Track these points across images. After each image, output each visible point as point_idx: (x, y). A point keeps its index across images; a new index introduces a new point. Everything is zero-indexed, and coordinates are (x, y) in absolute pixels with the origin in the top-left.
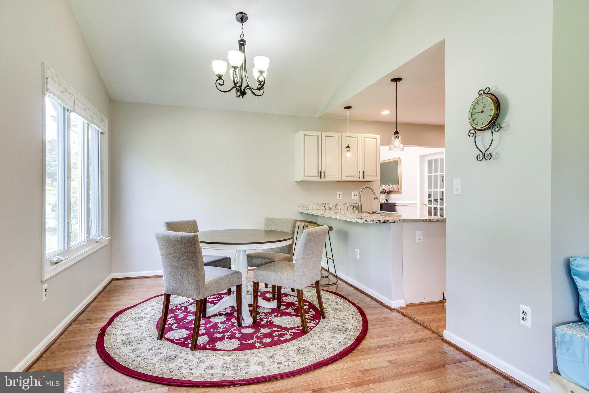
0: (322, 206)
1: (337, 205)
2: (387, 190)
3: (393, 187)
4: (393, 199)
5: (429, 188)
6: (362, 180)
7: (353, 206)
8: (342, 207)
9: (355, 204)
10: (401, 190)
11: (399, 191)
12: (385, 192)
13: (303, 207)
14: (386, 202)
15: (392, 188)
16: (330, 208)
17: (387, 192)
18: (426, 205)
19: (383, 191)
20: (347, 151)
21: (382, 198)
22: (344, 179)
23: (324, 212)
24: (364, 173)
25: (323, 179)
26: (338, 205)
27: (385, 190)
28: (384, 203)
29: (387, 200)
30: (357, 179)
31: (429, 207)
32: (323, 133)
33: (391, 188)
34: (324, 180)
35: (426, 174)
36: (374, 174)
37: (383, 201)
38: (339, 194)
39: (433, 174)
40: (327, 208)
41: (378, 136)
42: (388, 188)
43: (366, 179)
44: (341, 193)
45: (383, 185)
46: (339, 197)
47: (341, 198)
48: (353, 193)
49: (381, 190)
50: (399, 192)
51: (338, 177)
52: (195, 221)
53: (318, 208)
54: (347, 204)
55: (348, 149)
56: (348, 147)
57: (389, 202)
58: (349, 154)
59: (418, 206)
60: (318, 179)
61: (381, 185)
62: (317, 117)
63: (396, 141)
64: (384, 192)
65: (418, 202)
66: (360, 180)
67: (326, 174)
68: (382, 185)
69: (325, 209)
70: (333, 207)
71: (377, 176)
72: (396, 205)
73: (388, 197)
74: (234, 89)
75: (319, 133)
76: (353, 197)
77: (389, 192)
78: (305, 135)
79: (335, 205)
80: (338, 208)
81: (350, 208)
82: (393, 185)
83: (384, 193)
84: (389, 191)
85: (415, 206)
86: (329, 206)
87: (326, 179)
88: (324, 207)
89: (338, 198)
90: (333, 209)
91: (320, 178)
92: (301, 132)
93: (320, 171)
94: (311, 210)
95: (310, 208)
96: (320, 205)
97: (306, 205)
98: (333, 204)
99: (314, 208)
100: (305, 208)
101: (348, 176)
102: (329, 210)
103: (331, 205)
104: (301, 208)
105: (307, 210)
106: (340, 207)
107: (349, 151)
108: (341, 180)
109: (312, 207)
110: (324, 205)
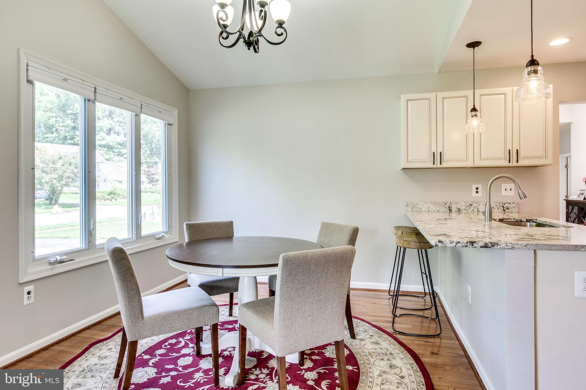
0: (445, 205)
1: (471, 205)
6: (514, 163)
7: (504, 207)
8: (481, 208)
9: (507, 205)
16: (459, 210)
20: (471, 117)
22: (478, 163)
23: (448, 214)
24: (517, 152)
25: (439, 166)
26: (474, 205)
30: (504, 163)
32: (438, 94)
34: (441, 166)
36: (541, 153)
38: (477, 189)
40: (454, 208)
43: (522, 163)
44: (480, 186)
46: (477, 192)
47: (480, 194)
48: (503, 186)
51: (467, 160)
52: (231, 223)
53: (438, 209)
55: (474, 113)
56: (474, 109)
58: (475, 122)
60: (430, 165)
62: (437, 72)
63: (532, 78)
66: (510, 165)
67: (445, 157)
70: (464, 208)
74: (242, 40)
75: (432, 95)
76: (503, 193)
78: (408, 100)
79: (468, 204)
80: (473, 210)
81: (496, 210)
86: (457, 206)
87: (444, 165)
88: (449, 207)
89: (474, 194)
90: (464, 210)
91: (433, 163)
92: (402, 96)
93: (434, 152)
94: (425, 211)
95: (425, 209)
96: (441, 205)
97: (417, 205)
98: (464, 203)
99: (430, 209)
100: (415, 209)
101: (485, 159)
102: (457, 213)
103: (462, 206)
104: (410, 209)
105: (420, 211)
106: (477, 208)
107: (476, 115)
108: (473, 166)
109: (427, 208)
110: (448, 205)
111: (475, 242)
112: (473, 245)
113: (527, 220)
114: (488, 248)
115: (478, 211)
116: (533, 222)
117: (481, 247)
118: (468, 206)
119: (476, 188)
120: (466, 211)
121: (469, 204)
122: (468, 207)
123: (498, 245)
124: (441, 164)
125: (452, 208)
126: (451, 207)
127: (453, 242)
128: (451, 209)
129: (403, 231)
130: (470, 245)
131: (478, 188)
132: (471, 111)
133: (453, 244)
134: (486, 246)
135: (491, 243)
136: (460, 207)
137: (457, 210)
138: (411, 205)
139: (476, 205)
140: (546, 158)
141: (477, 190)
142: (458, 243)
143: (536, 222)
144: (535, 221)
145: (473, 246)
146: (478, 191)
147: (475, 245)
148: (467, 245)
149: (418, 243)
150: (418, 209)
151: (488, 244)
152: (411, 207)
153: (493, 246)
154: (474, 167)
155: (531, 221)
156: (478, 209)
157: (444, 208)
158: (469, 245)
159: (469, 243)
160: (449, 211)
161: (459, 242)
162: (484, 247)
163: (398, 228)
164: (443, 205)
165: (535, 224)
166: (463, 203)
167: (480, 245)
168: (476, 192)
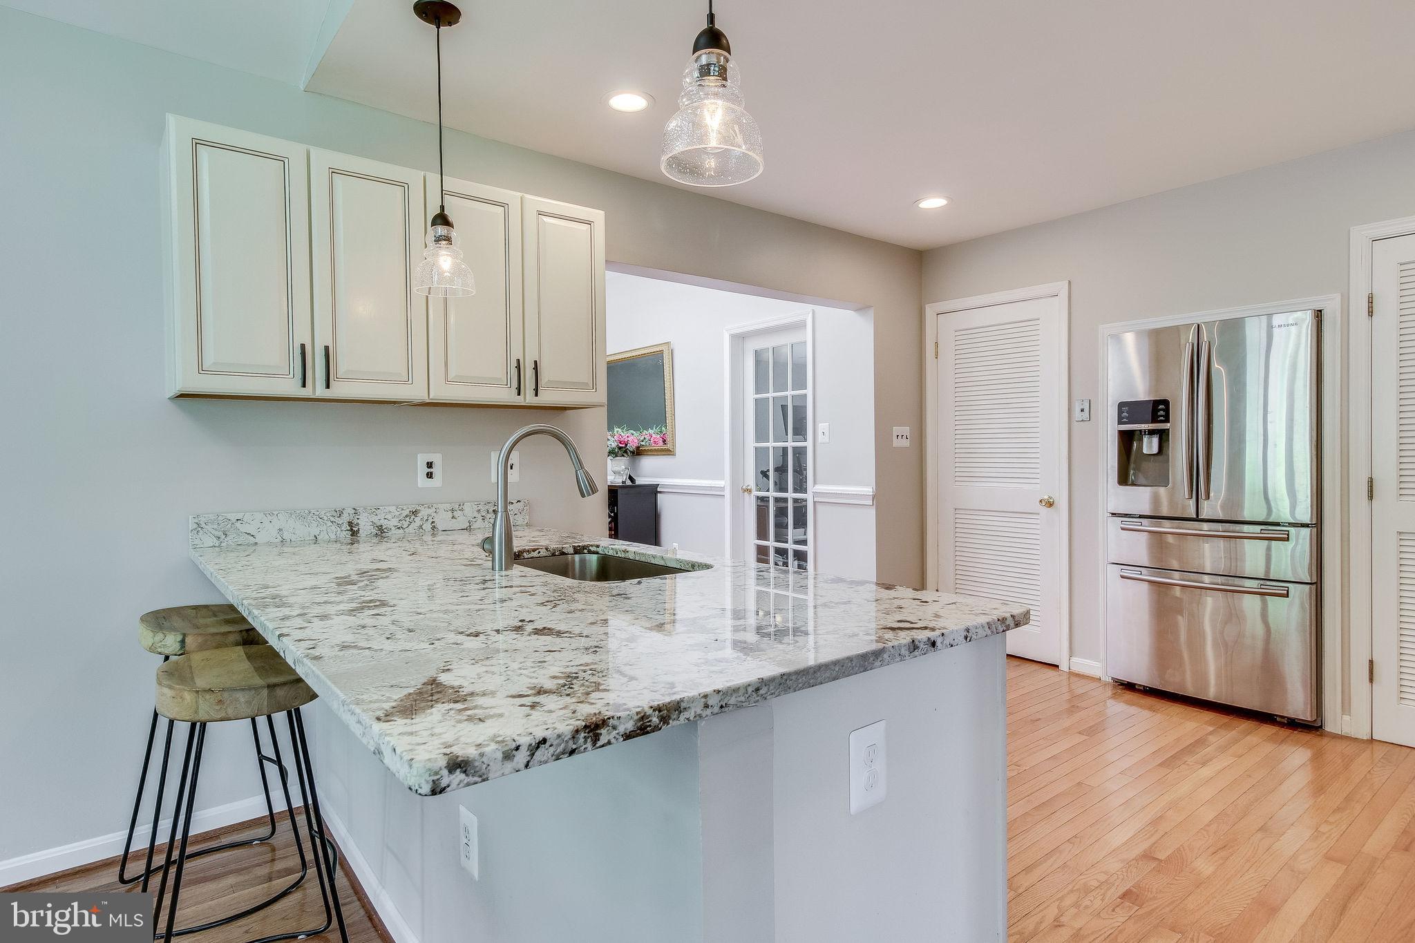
0: (337, 520)
1: (415, 513)
2: (632, 446)
3: (650, 435)
4: (650, 471)
5: (758, 439)
6: (529, 398)
8: (443, 521)
10: (674, 445)
11: (669, 446)
12: (626, 452)
13: (220, 534)
14: (629, 483)
15: (648, 438)
16: (381, 532)
17: (633, 452)
18: (750, 491)
19: (620, 448)
20: (438, 240)
21: (616, 469)
22: (442, 392)
23: (346, 546)
24: (536, 368)
25: (321, 392)
26: (424, 512)
27: (626, 445)
28: (624, 487)
29: (631, 478)
30: (505, 395)
31: (759, 499)
32: (315, 151)
33: (642, 439)
34: (328, 394)
35: (750, 395)
36: (584, 376)
37: (618, 481)
38: (430, 465)
39: (771, 395)
40: (365, 527)
41: (598, 216)
42: (633, 438)
43: (547, 398)
44: (437, 458)
45: (619, 430)
46: (430, 475)
47: (437, 481)
49: (614, 445)
50: (669, 452)
51: (409, 380)
54: (467, 507)
55: (441, 230)
56: (442, 219)
57: (640, 481)
58: (445, 260)
59: (727, 493)
60: (292, 388)
61: (610, 428)
62: (300, 89)
64: (621, 450)
65: (724, 482)
66: (519, 400)
67: (342, 365)
68: (616, 430)
69: (354, 533)
70: (395, 522)
71: (594, 385)
72: (660, 492)
73: (633, 465)
77: (638, 452)
78: (197, 143)
79: (407, 512)
80: (421, 527)
81: (479, 524)
82: (650, 431)
83: (623, 456)
84: (638, 448)
85: (717, 494)
86: (375, 519)
87: (338, 390)
88: (350, 524)
89: (422, 481)
90: (394, 531)
91: (300, 383)
92: (172, 120)
93: (303, 346)
94: (269, 544)
95: (267, 534)
96: (325, 518)
97: (238, 524)
98: (395, 508)
99: (286, 536)
100: (231, 540)
101: (460, 381)
102: (375, 540)
103: (388, 516)
104: (210, 541)
105: (248, 545)
106: (431, 520)
107: (448, 239)
108: (427, 398)
109: (275, 533)
110: (346, 518)
111: (604, 723)
112: (596, 738)
113: (575, 548)
114: (648, 733)
115: (434, 528)
116: (590, 552)
117: (628, 736)
118: (407, 516)
119: (428, 463)
120: (402, 530)
121: (408, 510)
122: (408, 519)
123: (680, 712)
124: (328, 386)
125: (361, 527)
126: (355, 521)
127: (517, 748)
128: (355, 529)
129: (184, 635)
130: (585, 742)
131: (431, 463)
132: (433, 224)
133: (516, 759)
134: (643, 728)
135: (660, 711)
136: (383, 522)
137: (375, 531)
138: (215, 527)
139: (430, 511)
140: (595, 388)
141: (429, 470)
142: (538, 747)
143: (597, 553)
144: (593, 549)
145: (599, 743)
146: (431, 473)
147: (605, 735)
148: (574, 747)
149: (265, 692)
150: (243, 539)
151: (649, 716)
152: (217, 533)
153: (665, 720)
154: (428, 401)
155: (586, 551)
156: (433, 522)
157: (333, 528)
158: (581, 741)
159: (583, 735)
160: (352, 535)
161: (544, 741)
162: (638, 735)
163: (159, 619)
164: (332, 519)
165: (596, 558)
166: (393, 509)
167: (621, 729)
168: (427, 474)
